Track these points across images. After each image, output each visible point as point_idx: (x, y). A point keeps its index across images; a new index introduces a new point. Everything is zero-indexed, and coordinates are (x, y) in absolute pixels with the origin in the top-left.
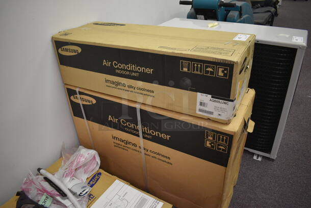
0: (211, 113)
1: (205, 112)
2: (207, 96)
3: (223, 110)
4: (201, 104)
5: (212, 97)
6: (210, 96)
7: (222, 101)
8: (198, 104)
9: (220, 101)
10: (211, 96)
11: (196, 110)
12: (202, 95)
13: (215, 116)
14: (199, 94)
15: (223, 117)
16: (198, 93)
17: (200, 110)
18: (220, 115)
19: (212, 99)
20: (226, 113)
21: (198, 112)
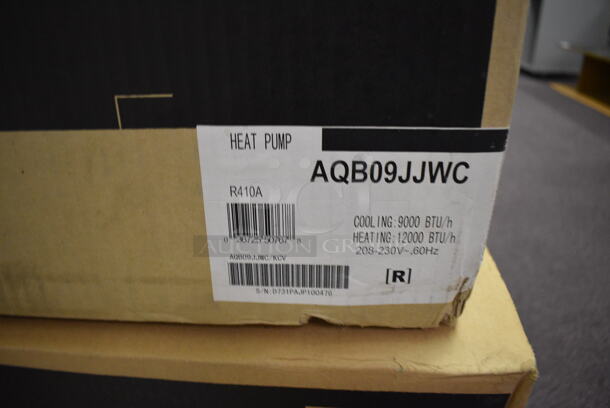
0: (334, 276)
1: (284, 276)
2: (282, 142)
3: (425, 232)
4: (240, 218)
5: (329, 143)
6: (308, 137)
7: (418, 158)
8: (217, 223)
9: (401, 158)
10: (314, 134)
11: (206, 281)
12: (235, 141)
13: (364, 292)
14: (211, 138)
15: (425, 291)
16: (203, 131)
17: (241, 274)
18: (398, 276)
19: (329, 158)
20: (446, 249)
21: (225, 291)
